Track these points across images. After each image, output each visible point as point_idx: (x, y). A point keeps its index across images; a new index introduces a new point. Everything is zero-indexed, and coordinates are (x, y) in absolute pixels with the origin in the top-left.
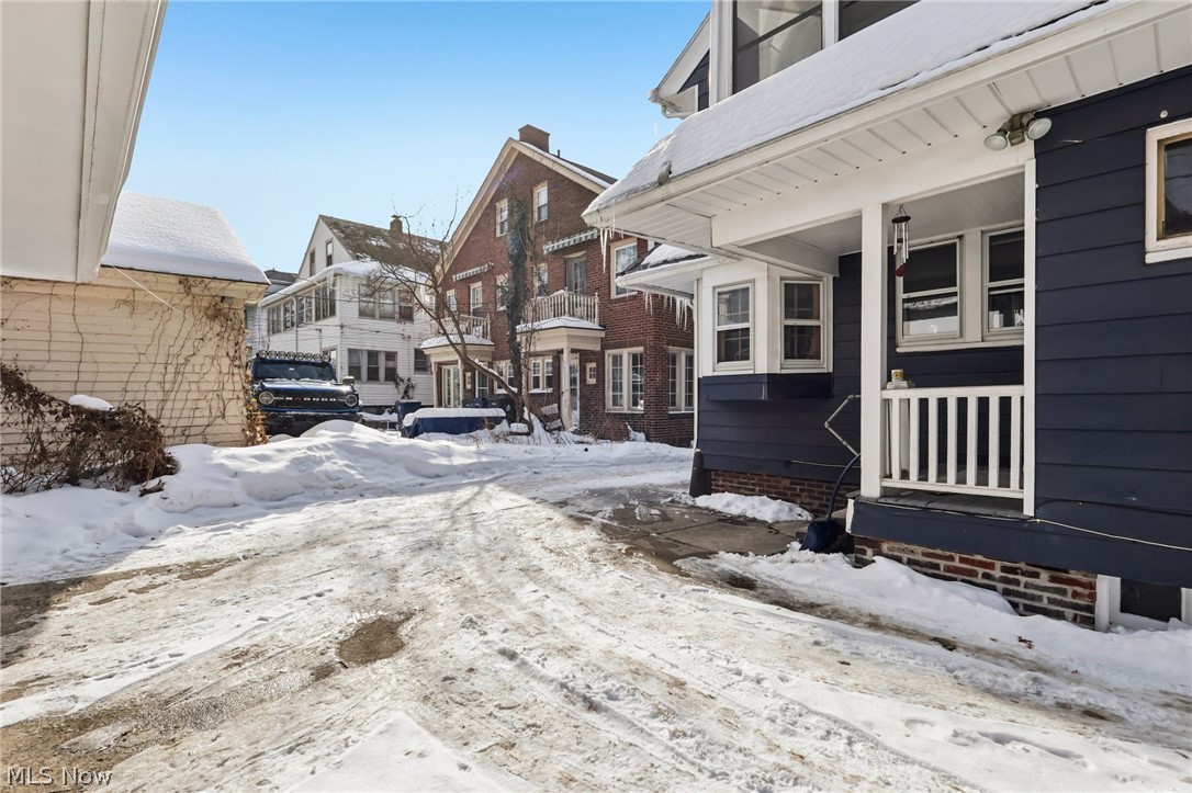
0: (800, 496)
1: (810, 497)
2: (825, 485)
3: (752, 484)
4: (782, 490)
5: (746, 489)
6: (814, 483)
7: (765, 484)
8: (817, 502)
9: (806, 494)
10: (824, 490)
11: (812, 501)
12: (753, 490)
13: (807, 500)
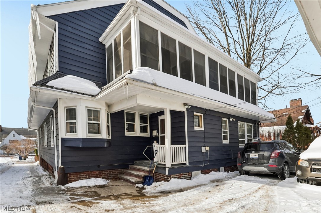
0: (102, 175)
1: (105, 175)
2: (109, 171)
3: (85, 175)
4: (96, 175)
5: (83, 177)
6: (106, 171)
7: (90, 174)
8: (107, 176)
9: (104, 174)
10: (109, 172)
11: (105, 176)
12: (86, 177)
13: (104, 176)
